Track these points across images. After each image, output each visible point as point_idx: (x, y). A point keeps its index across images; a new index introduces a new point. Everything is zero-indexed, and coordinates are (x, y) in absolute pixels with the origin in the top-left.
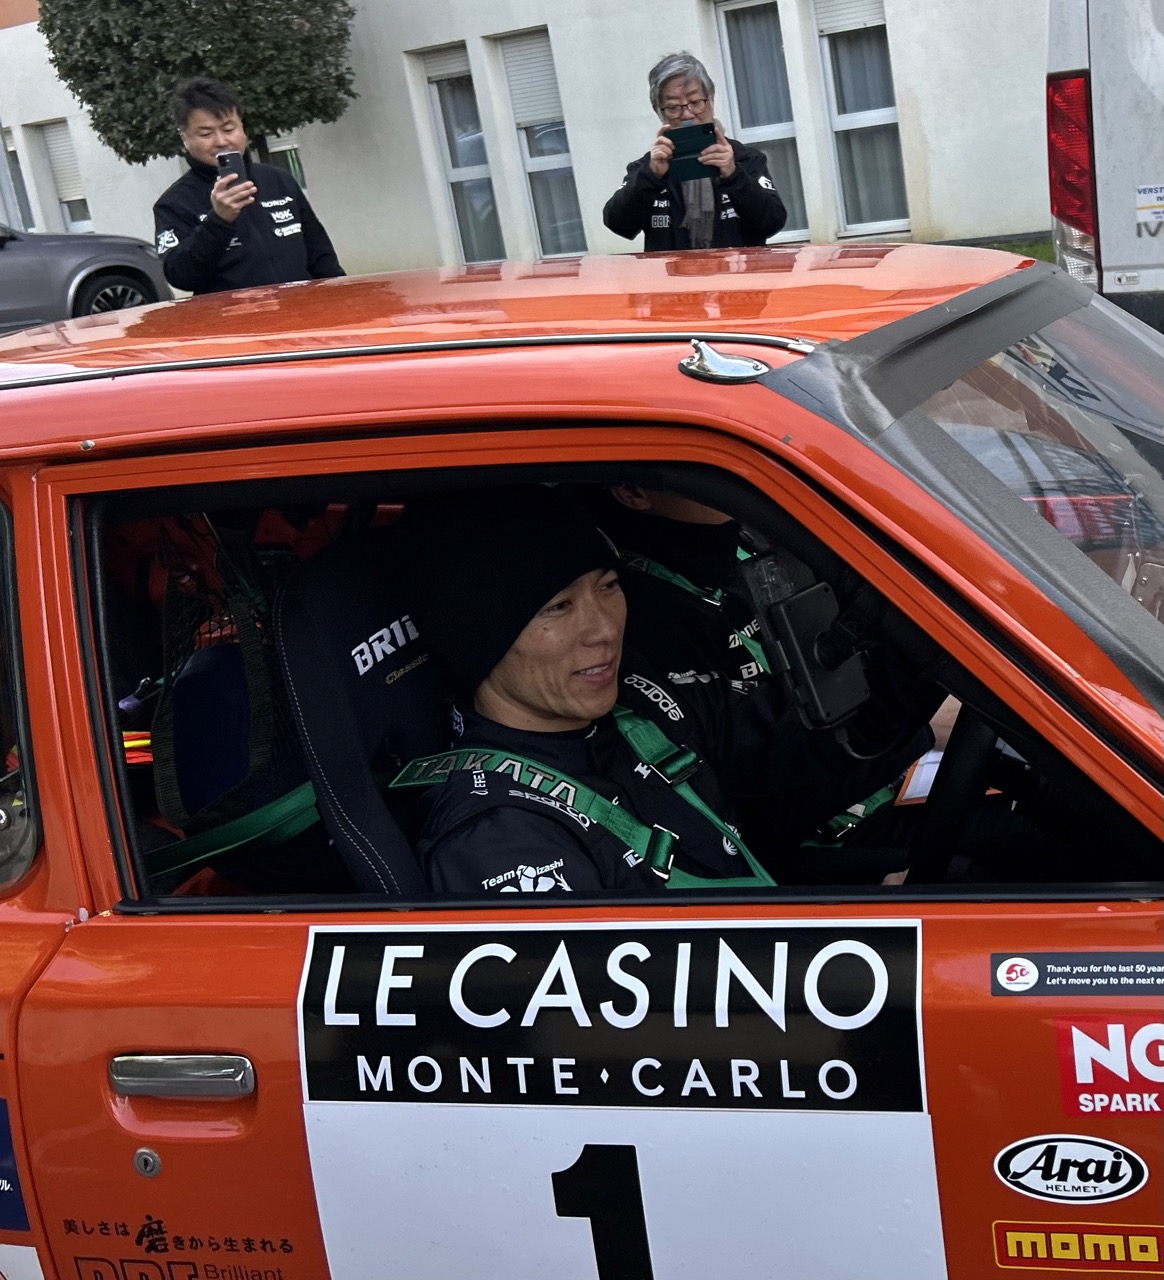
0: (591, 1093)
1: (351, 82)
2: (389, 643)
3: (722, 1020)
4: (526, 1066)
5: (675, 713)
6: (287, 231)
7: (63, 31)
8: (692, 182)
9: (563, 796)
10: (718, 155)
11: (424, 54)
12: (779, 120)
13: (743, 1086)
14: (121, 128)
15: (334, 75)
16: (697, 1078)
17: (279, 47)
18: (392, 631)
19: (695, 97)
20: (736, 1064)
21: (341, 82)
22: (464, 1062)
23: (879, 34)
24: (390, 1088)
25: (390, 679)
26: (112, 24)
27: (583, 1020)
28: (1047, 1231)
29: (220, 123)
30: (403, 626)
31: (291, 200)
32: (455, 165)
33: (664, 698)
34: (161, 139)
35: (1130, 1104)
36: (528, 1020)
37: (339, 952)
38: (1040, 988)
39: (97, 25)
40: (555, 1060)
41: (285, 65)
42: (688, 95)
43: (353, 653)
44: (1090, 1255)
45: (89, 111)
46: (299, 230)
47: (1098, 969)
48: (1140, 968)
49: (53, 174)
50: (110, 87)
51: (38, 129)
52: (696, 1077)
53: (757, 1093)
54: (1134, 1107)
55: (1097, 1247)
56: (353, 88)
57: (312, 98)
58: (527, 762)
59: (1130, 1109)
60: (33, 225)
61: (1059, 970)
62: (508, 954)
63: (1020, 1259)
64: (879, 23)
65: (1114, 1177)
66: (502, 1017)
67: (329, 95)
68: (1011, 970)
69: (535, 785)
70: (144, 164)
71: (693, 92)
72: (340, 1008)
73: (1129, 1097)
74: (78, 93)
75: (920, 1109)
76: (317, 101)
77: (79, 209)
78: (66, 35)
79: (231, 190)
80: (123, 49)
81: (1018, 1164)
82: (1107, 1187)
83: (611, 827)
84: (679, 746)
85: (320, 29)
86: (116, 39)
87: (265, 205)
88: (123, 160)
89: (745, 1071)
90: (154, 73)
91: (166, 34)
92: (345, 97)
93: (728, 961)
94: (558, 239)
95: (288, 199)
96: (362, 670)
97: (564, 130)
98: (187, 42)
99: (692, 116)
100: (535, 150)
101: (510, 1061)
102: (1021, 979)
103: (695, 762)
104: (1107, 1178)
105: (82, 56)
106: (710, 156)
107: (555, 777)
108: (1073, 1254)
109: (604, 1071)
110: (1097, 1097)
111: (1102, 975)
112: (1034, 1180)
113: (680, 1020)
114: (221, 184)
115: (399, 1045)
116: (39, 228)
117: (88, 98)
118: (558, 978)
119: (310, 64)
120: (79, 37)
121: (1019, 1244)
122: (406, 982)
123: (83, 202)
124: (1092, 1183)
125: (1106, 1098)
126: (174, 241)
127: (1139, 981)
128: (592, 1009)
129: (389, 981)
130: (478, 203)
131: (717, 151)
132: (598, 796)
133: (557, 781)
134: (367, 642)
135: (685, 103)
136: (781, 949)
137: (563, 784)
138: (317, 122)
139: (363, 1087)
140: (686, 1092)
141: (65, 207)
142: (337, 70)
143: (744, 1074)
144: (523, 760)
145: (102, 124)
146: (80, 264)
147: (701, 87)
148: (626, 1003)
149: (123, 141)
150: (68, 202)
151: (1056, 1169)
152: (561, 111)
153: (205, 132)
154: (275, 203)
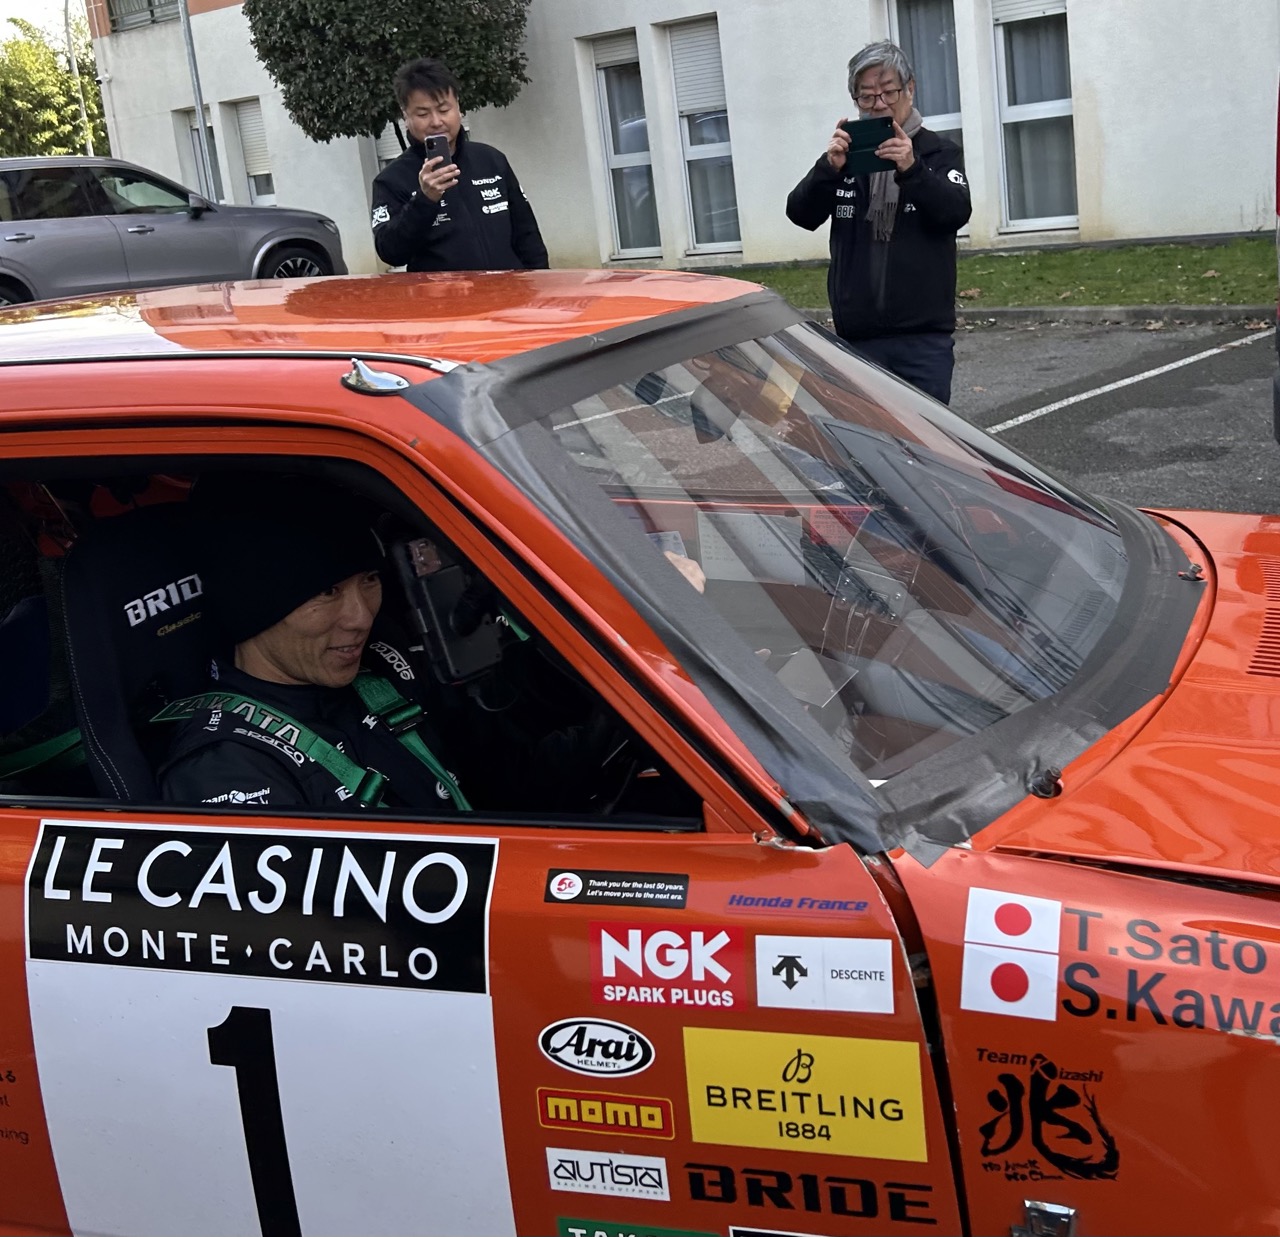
0: (240, 965)
1: (524, 66)
2: (164, 601)
3: (339, 911)
4: (191, 940)
5: (407, 674)
6: (494, 209)
7: (264, 14)
8: (878, 174)
9: (288, 736)
10: (895, 149)
11: (594, 41)
12: (946, 111)
13: (352, 965)
14: (310, 107)
15: (509, 60)
16: (318, 957)
17: (459, 31)
18: (167, 592)
19: (890, 87)
20: (347, 947)
21: (515, 67)
22: (146, 934)
23: (1058, 23)
24: (90, 952)
25: (162, 631)
26: (309, 7)
27: (236, 905)
28: (579, 1098)
29: (437, 104)
30: (179, 588)
31: (500, 178)
32: (617, 151)
33: (400, 660)
34: (346, 119)
35: (643, 996)
36: (194, 903)
37: (61, 841)
38: (581, 899)
39: (295, 8)
40: (213, 936)
41: (464, 49)
42: (883, 85)
43: (126, 607)
44: (611, 1120)
45: (283, 90)
46: (506, 208)
47: (628, 885)
48: (660, 886)
49: (244, 152)
50: (303, 68)
51: (233, 106)
52: (318, 955)
53: (362, 972)
54: (646, 999)
55: (616, 1114)
56: (526, 73)
57: (487, 82)
58: (261, 705)
59: (642, 1000)
60: (223, 198)
61: (599, 884)
62: (185, 849)
63: (557, 1121)
64: (1061, 11)
65: (629, 1056)
66: (175, 899)
67: (504, 79)
68: (562, 882)
69: (263, 726)
70: (328, 142)
71: (889, 82)
72: (57, 885)
73: (642, 989)
74: (275, 74)
75: (484, 991)
76: (491, 85)
77: (264, 183)
78: (267, 17)
79: (436, 172)
80: (319, 32)
81: (557, 1041)
82: (624, 1064)
83: (327, 766)
84: (408, 700)
85: (499, 14)
86: (312, 22)
87: (476, 183)
88: (309, 137)
89: (354, 953)
90: (343, 55)
91: (358, 18)
92: (518, 81)
93: (349, 864)
94: (712, 228)
95: (498, 177)
96: (134, 622)
97: (727, 117)
98: (375, 26)
99: (885, 106)
100: (696, 139)
101: (180, 935)
102: (568, 890)
103: (420, 714)
104: (624, 1056)
105: (281, 38)
106: (886, 149)
107: (282, 720)
108: (598, 1118)
109: (249, 947)
110: (618, 988)
111: (630, 890)
112: (568, 1054)
113: (308, 909)
114: (428, 166)
115: (98, 917)
116: (228, 200)
117: (284, 78)
118: (220, 870)
119: (488, 48)
120: (278, 19)
121: (557, 1108)
122: (107, 867)
123: (268, 177)
124: (612, 1060)
125: (623, 989)
126: (386, 216)
127: (658, 896)
128: (243, 898)
129: (95, 865)
130: (635, 189)
131: (895, 145)
132: (320, 740)
133: (284, 723)
134: (142, 598)
135: (879, 93)
136: (391, 857)
137: (289, 727)
138: (490, 106)
139: (70, 950)
140: (309, 968)
141: (252, 181)
142: (512, 54)
143: (353, 955)
144: (257, 703)
145: (294, 103)
146: (265, 236)
147: (897, 76)
148: (268, 894)
149: (312, 119)
150: (254, 176)
151: (585, 1047)
152: (725, 100)
153: (423, 112)
154: (485, 181)
